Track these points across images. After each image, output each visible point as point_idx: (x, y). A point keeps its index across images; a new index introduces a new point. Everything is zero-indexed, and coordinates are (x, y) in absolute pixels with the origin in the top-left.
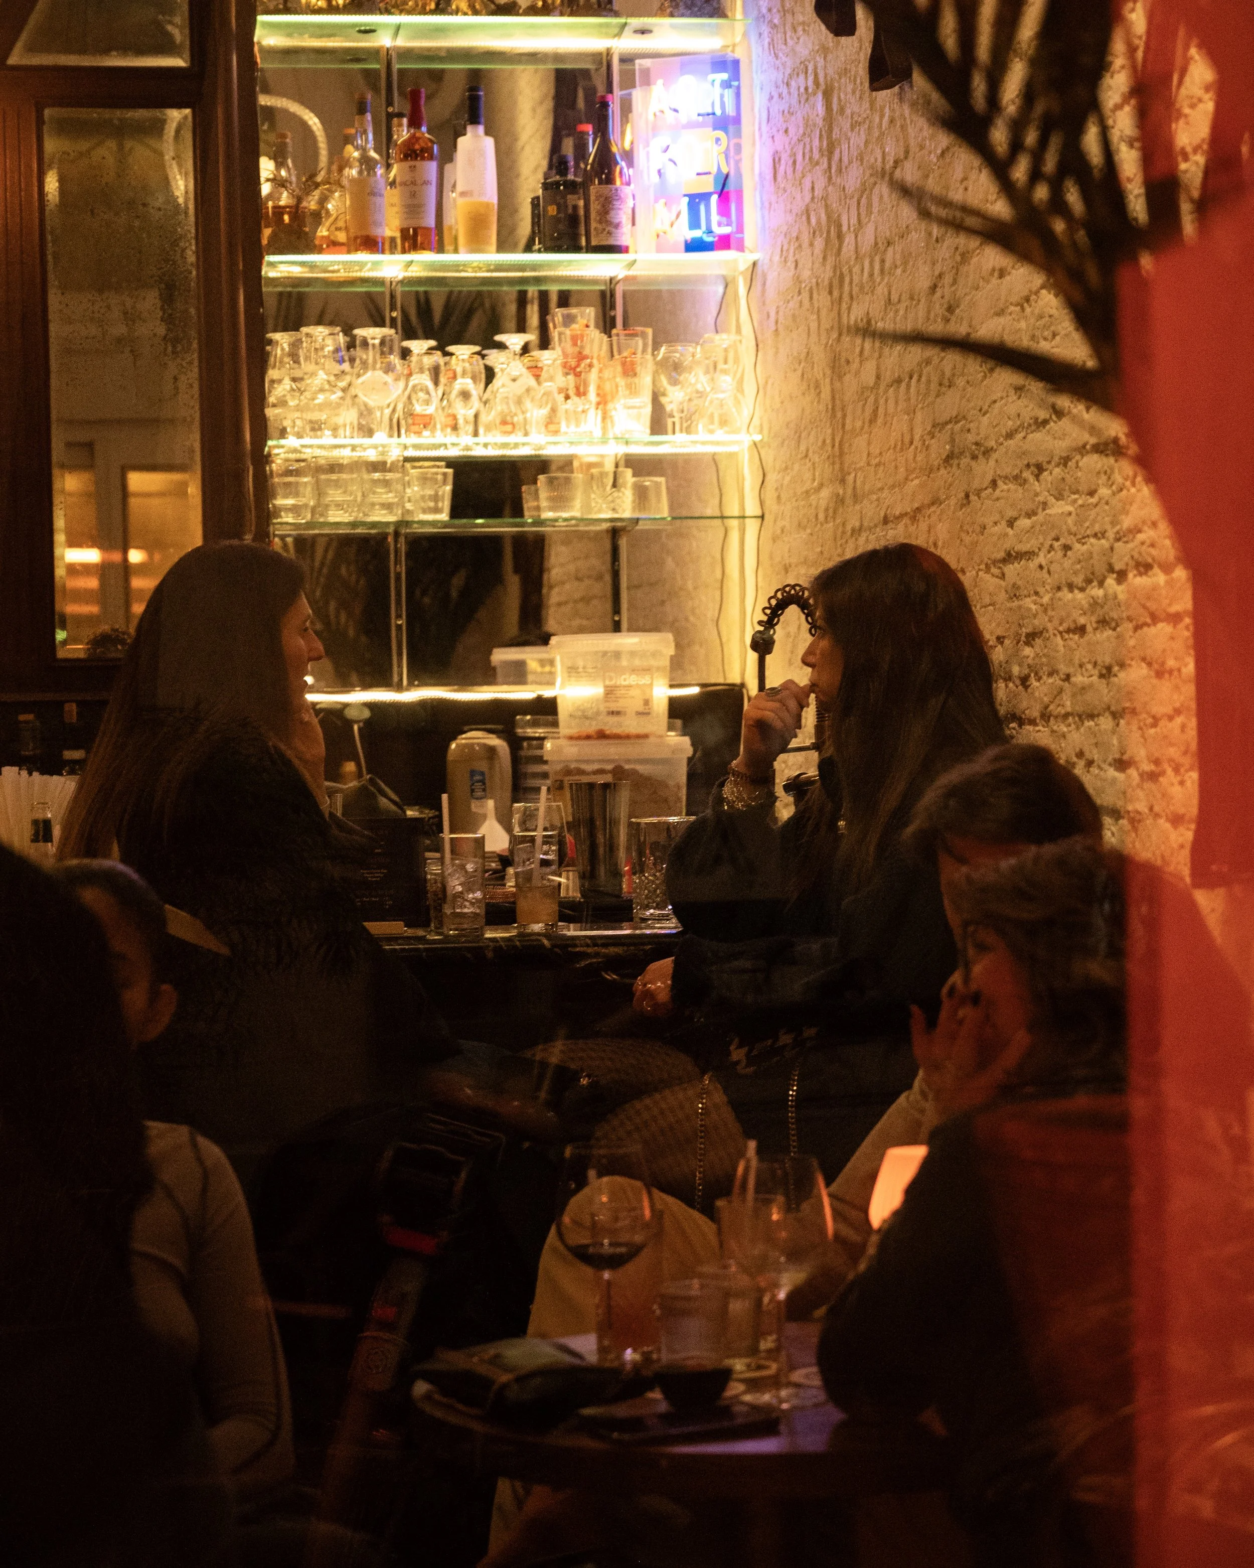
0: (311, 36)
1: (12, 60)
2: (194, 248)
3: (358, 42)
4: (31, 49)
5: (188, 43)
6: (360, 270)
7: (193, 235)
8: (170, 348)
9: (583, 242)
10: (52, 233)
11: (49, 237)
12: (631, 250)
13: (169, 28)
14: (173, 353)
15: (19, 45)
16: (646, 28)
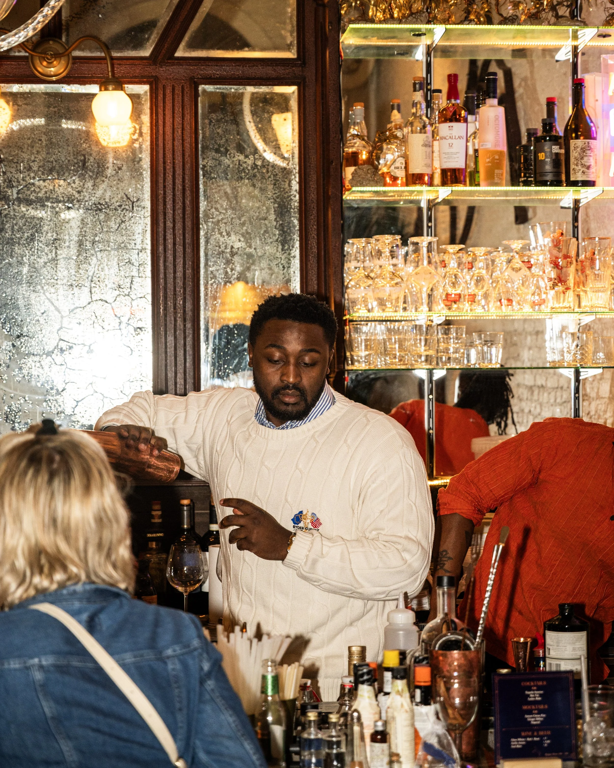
0: (378, 38)
1: (178, 54)
2: (297, 179)
3: (411, 42)
4: (191, 46)
5: (295, 42)
6: (411, 196)
7: (297, 171)
8: (280, 247)
9: (563, 178)
10: (203, 169)
11: (201, 172)
12: (597, 183)
13: (283, 32)
14: (282, 250)
15: (183, 44)
16: (607, 33)
